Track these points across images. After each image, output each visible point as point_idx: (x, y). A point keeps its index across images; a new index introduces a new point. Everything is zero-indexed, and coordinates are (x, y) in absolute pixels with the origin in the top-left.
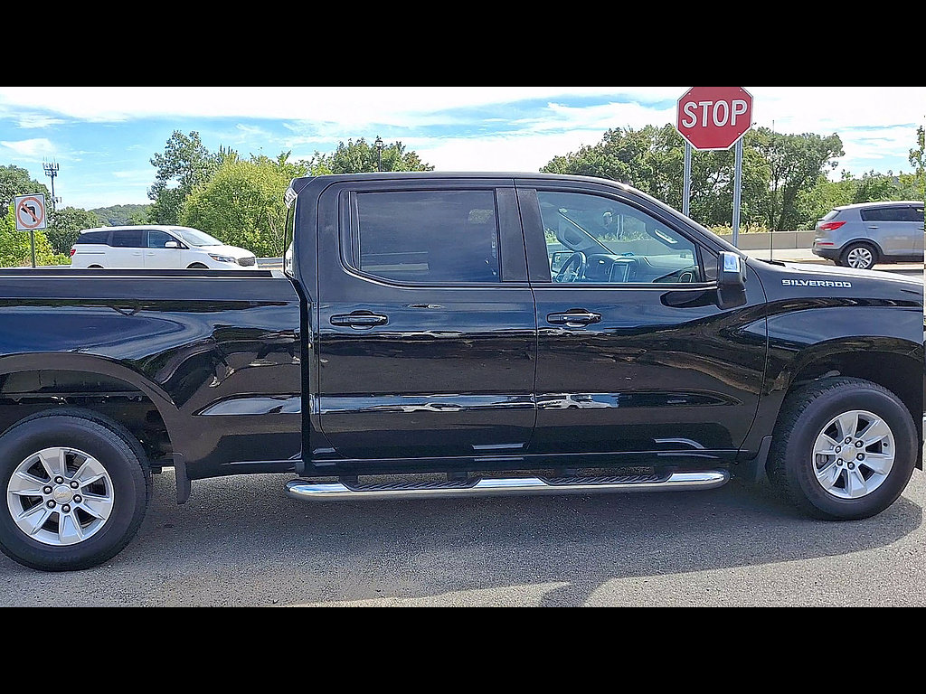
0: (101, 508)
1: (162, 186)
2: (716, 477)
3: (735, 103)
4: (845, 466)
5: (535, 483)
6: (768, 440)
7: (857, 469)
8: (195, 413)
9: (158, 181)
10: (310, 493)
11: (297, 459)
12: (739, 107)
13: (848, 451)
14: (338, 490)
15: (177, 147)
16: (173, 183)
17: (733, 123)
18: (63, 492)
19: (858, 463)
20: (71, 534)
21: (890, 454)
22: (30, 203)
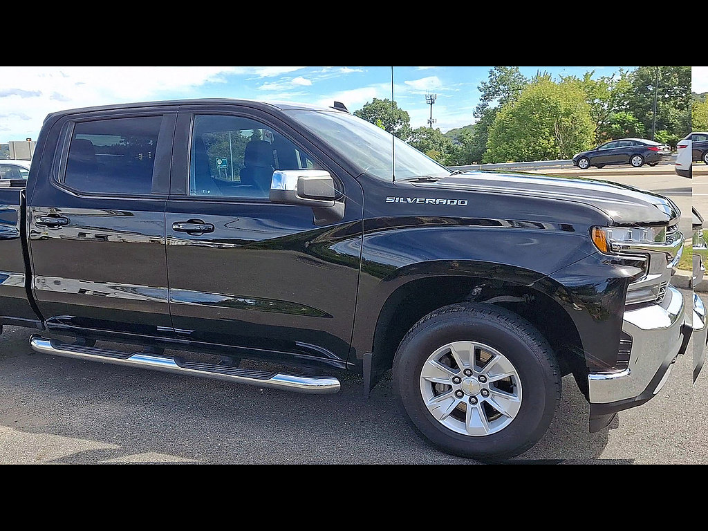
1: (484, 106)
9: (481, 102)
15: (498, 75)
16: (493, 104)
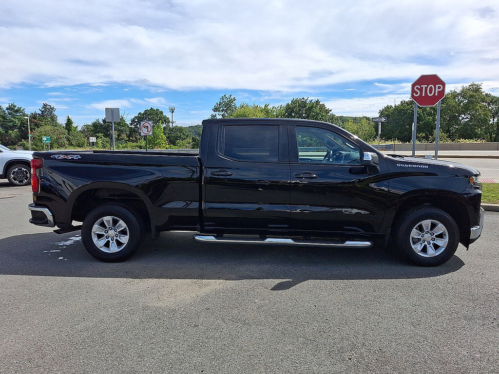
0: (125, 239)
2: (368, 243)
3: (437, 86)
4: (426, 243)
5: (290, 241)
6: (389, 230)
7: (431, 245)
8: (160, 206)
10: (202, 239)
11: (198, 226)
12: (439, 88)
13: (427, 236)
14: (211, 239)
17: (436, 95)
18: (112, 233)
19: (432, 242)
20: (114, 249)
21: (446, 239)
22: (146, 125)
